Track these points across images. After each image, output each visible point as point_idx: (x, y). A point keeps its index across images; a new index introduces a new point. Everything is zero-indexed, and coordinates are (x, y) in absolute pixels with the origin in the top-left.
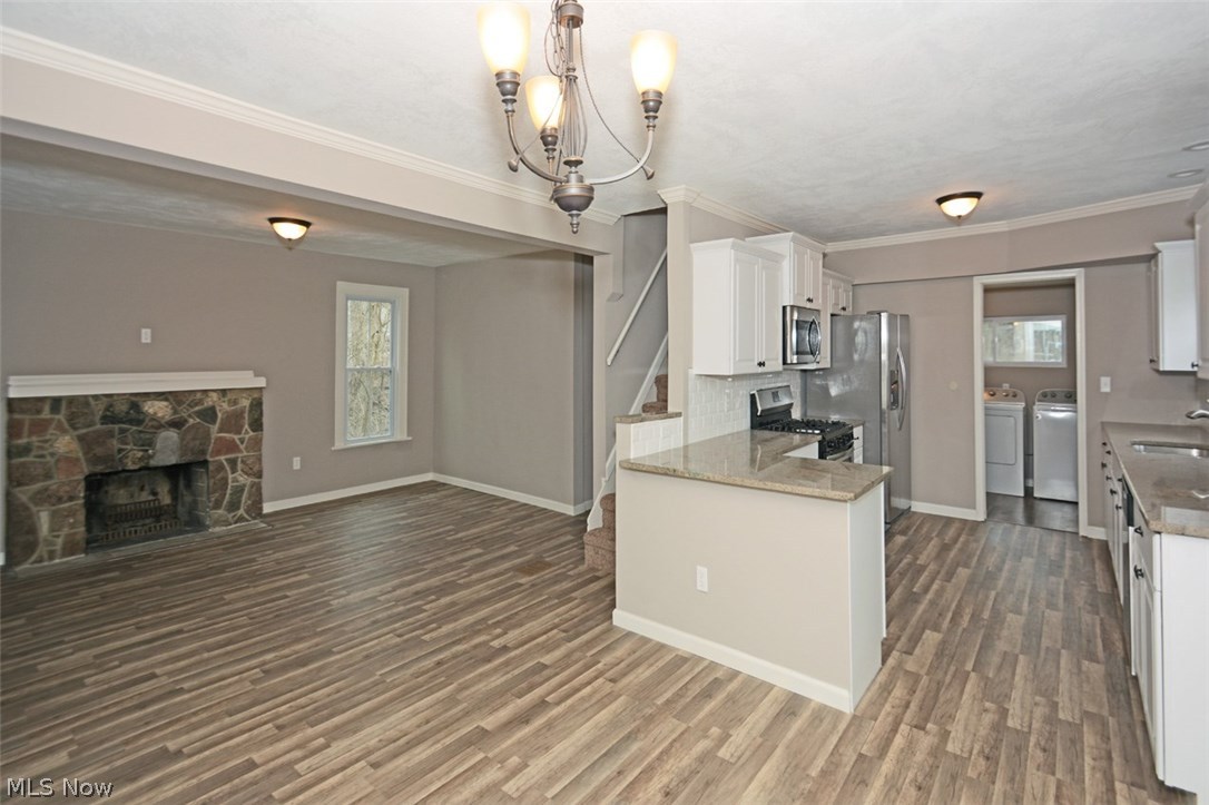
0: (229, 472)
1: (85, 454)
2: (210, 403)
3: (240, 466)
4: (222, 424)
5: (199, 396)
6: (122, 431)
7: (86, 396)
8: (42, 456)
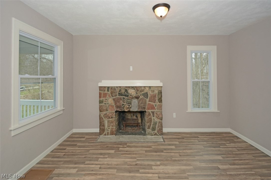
0: (152, 116)
1: (115, 104)
2: (146, 91)
3: (155, 115)
4: (150, 99)
5: (143, 88)
6: (124, 98)
7: (115, 87)
8: (106, 104)
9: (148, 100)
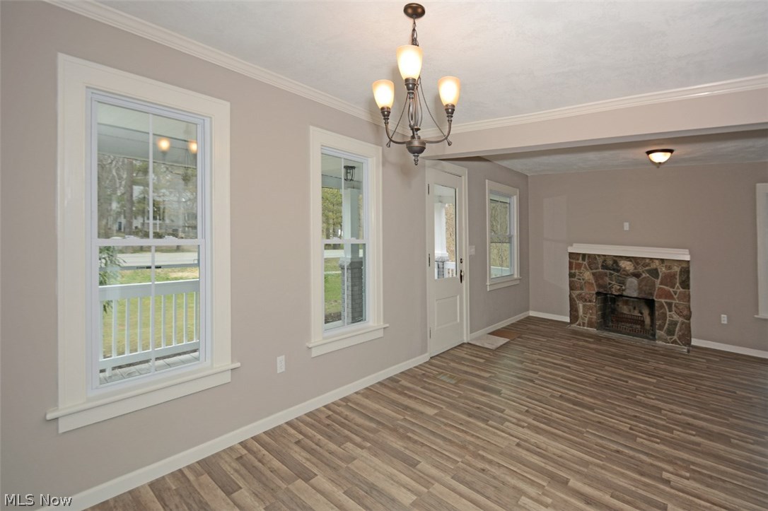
0: (667, 310)
1: (596, 282)
2: (655, 267)
3: (674, 308)
4: (662, 280)
5: (647, 261)
6: (611, 274)
7: (595, 255)
8: (580, 279)
9: (658, 281)
